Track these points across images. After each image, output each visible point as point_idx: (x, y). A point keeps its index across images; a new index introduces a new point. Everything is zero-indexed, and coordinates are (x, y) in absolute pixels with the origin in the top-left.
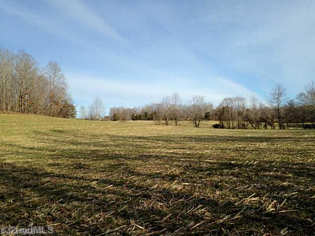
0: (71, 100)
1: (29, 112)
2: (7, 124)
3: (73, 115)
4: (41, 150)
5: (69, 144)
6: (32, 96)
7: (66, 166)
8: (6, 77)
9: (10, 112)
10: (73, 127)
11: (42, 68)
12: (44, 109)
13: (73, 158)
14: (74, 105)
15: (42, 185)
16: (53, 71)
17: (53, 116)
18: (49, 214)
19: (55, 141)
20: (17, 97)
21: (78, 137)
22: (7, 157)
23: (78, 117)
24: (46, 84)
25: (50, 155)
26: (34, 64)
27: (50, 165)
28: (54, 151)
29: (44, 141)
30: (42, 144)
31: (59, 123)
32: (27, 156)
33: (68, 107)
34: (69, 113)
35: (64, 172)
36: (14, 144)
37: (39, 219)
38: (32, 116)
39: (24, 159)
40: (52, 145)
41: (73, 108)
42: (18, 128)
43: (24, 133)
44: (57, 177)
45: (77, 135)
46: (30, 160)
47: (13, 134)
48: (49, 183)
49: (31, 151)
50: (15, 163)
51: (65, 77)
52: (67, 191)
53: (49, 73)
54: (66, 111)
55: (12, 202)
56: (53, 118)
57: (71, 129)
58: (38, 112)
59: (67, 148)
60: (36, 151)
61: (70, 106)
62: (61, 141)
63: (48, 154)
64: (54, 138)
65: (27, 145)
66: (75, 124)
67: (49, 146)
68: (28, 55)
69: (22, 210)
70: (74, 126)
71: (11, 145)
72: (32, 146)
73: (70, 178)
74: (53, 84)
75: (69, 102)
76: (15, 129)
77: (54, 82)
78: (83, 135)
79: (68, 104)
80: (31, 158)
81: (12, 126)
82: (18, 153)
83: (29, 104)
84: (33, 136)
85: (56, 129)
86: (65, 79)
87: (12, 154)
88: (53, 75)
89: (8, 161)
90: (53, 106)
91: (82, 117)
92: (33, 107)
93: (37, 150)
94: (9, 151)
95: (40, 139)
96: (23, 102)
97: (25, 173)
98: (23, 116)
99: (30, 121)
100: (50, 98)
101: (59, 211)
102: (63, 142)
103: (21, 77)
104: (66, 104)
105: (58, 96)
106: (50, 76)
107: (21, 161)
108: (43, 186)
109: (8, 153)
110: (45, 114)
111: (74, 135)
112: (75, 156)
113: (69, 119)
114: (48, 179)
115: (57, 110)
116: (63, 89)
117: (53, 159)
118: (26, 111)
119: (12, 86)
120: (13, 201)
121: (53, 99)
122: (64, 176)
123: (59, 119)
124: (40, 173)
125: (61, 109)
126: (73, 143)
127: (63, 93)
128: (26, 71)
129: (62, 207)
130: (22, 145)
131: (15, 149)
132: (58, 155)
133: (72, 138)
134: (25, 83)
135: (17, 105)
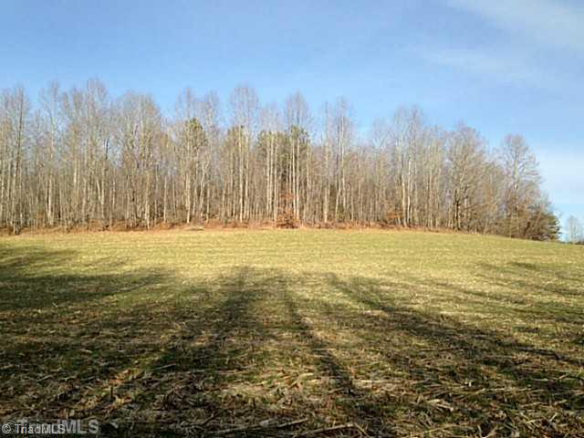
0: (547, 204)
1: (469, 229)
2: (436, 249)
3: (552, 236)
4: (496, 298)
5: (549, 292)
6: (475, 201)
7: (554, 336)
8: (433, 171)
9: (439, 229)
10: (555, 259)
11: (493, 149)
12: (496, 224)
13: (564, 320)
14: (555, 214)
15: (516, 364)
16: (513, 153)
17: (513, 236)
18: (545, 423)
19: (522, 284)
20: (450, 202)
21: (567, 279)
22: (442, 305)
23: (562, 239)
24: (501, 177)
25: (516, 310)
26: (479, 144)
27: (521, 329)
28: (522, 303)
29: (500, 282)
30: (497, 287)
31: (525, 250)
32: (476, 308)
33: (541, 219)
34: (544, 231)
35: (551, 347)
36: (449, 283)
37: (527, 428)
38: (476, 236)
39: (471, 311)
40: (516, 291)
41: (552, 220)
42: (454, 257)
43: (463, 266)
44: (543, 354)
45: (565, 276)
46: (482, 316)
47: (446, 267)
48: (529, 365)
49: (480, 299)
50: (457, 318)
51: (537, 161)
52: (570, 386)
53: (505, 156)
54: (538, 227)
55: (470, 385)
56: (513, 240)
57: (549, 262)
58: (485, 230)
59: (546, 299)
60: (488, 300)
61: (546, 216)
62: (532, 285)
63: (511, 308)
64: (518, 279)
65: (471, 287)
66: (558, 253)
67: (510, 293)
68: (469, 129)
69: (492, 404)
70: (556, 257)
71: (445, 285)
72: (480, 290)
73: (571, 362)
74: (513, 177)
75: (546, 210)
76: (448, 258)
77: (514, 173)
78: (577, 277)
79: (543, 214)
80: (483, 312)
81: (445, 253)
82: (458, 301)
83: (469, 215)
84: (480, 271)
85: (519, 262)
86: (538, 164)
87: (449, 300)
88: (513, 160)
89: (445, 312)
90: (512, 218)
91: (571, 240)
92: (476, 221)
93: (491, 297)
94: (442, 296)
95: (492, 278)
96: (459, 212)
97: (480, 338)
98: (460, 236)
99: (473, 244)
100: (508, 202)
101: (564, 422)
102: (537, 287)
103: (458, 169)
104: (538, 213)
105: (523, 198)
106: (508, 163)
107: (466, 314)
108: (518, 367)
109: (442, 298)
110: (497, 233)
111: (558, 274)
112: (567, 319)
113: (546, 243)
114: (524, 356)
115: (520, 225)
116: (534, 184)
117: (523, 318)
118: (465, 227)
119: (442, 186)
120: (472, 384)
121: (513, 205)
122: (555, 356)
123: (525, 241)
124: (507, 341)
125: (529, 223)
126: (559, 291)
127: (532, 192)
128: (465, 157)
129: (568, 415)
130: (463, 287)
131: (452, 293)
132: (531, 312)
133: (553, 280)
134: (464, 179)
135: (451, 218)
